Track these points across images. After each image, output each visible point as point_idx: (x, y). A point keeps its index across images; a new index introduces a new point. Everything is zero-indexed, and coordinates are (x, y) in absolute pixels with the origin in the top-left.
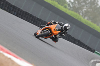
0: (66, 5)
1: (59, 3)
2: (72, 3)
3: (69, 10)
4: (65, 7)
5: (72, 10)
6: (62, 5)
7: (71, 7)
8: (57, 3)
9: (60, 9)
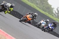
0: (53, 14)
1: (49, 14)
2: (57, 14)
3: (55, 17)
4: (53, 16)
5: (57, 18)
6: (51, 15)
7: (56, 16)
8: (48, 14)
9: (50, 17)
